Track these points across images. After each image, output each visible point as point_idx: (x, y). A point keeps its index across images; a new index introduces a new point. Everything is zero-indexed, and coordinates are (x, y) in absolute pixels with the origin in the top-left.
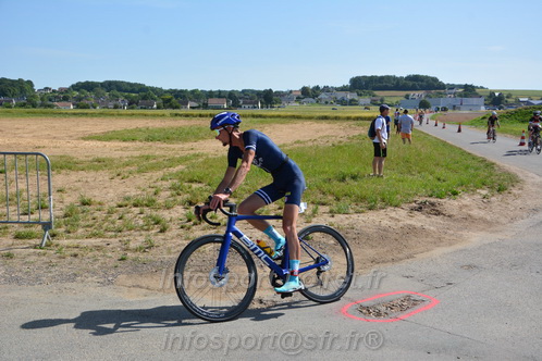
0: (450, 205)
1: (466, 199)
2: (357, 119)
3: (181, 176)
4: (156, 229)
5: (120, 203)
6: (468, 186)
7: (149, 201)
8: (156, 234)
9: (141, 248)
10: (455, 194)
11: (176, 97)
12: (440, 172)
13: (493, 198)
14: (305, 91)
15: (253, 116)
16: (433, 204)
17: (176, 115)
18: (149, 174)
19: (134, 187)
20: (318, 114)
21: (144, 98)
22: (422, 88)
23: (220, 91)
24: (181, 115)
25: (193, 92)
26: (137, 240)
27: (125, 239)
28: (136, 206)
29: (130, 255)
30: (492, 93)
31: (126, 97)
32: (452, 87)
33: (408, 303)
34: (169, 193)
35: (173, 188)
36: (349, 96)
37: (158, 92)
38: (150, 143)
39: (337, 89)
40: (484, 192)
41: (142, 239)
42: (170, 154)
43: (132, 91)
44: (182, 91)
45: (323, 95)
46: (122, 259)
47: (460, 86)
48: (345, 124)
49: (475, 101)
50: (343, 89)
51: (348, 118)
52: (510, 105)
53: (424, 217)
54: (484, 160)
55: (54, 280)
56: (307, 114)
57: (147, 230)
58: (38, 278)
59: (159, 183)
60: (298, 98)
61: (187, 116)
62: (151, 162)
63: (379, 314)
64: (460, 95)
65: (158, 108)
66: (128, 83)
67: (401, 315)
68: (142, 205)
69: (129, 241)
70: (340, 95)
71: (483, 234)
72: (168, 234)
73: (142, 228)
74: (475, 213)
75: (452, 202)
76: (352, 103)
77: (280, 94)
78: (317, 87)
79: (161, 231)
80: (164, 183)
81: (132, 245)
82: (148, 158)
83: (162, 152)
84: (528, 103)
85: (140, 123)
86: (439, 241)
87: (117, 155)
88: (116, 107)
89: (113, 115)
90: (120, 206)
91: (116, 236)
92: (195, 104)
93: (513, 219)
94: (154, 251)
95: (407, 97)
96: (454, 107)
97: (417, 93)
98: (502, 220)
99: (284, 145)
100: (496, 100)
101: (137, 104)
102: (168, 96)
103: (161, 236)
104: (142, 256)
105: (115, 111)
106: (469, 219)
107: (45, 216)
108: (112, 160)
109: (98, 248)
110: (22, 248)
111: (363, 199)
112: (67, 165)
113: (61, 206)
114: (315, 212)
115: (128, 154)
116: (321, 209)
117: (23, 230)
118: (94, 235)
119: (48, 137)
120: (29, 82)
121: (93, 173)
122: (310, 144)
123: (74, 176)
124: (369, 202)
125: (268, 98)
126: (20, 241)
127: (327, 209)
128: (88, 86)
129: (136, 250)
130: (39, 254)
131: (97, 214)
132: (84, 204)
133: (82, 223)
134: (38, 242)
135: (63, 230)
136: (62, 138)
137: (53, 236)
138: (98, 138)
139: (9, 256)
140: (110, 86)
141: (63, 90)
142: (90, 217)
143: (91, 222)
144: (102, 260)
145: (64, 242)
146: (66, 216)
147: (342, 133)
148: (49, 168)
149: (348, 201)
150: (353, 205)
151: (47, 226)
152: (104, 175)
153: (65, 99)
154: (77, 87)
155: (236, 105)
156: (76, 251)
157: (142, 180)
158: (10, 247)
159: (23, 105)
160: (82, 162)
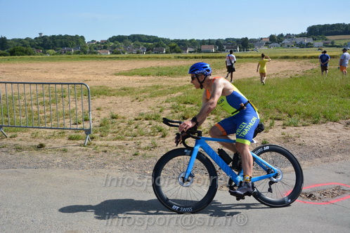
2: (311, 57)
3: (178, 100)
4: (160, 135)
5: (136, 117)
7: (156, 117)
8: (159, 139)
9: (148, 148)
11: (179, 45)
14: (272, 38)
17: (179, 57)
18: (157, 98)
19: (147, 107)
20: (281, 55)
21: (157, 46)
23: (210, 40)
24: (182, 58)
25: (191, 41)
26: (146, 142)
27: (138, 141)
28: (147, 119)
29: (141, 152)
31: (145, 46)
34: (169, 111)
35: (173, 108)
36: (306, 41)
37: (166, 41)
38: (160, 77)
39: (297, 36)
41: (149, 142)
42: (173, 84)
43: (149, 41)
44: (183, 40)
45: (286, 41)
46: (135, 155)
48: (302, 61)
50: (302, 35)
51: (304, 57)
55: (91, 167)
56: (273, 55)
57: (153, 136)
58: (81, 166)
59: (164, 104)
60: (267, 44)
61: (186, 58)
62: (159, 90)
65: (167, 53)
66: (146, 36)
68: (151, 119)
69: (140, 142)
70: (299, 40)
72: (167, 139)
73: (150, 135)
76: (309, 46)
77: (253, 41)
78: (282, 35)
79: (162, 137)
80: (167, 104)
81: (143, 145)
82: (157, 87)
83: (167, 84)
85: (154, 63)
87: (136, 85)
88: (138, 53)
89: (135, 58)
90: (136, 120)
91: (132, 140)
92: (192, 50)
94: (156, 149)
101: (152, 50)
102: (174, 44)
103: (162, 140)
104: (148, 153)
105: (137, 56)
107: (87, 126)
108: (133, 89)
109: (120, 147)
110: (72, 146)
111: (309, 116)
112: (104, 92)
113: (99, 119)
114: (272, 125)
115: (144, 84)
116: (277, 123)
117: (73, 134)
118: (118, 139)
119: (93, 73)
120: (82, 37)
121: (120, 98)
122: (274, 76)
123: (108, 100)
124: (313, 119)
125: (245, 44)
126: (72, 141)
127: (281, 123)
128: (120, 39)
129: (145, 149)
130: (83, 150)
131: (121, 125)
132: (113, 118)
133: (111, 130)
134: (82, 142)
135: (98, 134)
136: (102, 74)
137: (92, 138)
138: (125, 74)
139: (65, 151)
140: (134, 38)
141: (104, 42)
142: (116, 126)
143: (117, 130)
144: (122, 155)
145: (99, 142)
146: (101, 126)
147: (299, 69)
148: (90, 93)
149: (297, 117)
150: (301, 120)
151: (88, 132)
152: (127, 99)
153: (105, 48)
154: (113, 39)
155: (221, 50)
156: (106, 148)
157: (152, 103)
158: (66, 145)
159: (78, 53)
160: (114, 90)
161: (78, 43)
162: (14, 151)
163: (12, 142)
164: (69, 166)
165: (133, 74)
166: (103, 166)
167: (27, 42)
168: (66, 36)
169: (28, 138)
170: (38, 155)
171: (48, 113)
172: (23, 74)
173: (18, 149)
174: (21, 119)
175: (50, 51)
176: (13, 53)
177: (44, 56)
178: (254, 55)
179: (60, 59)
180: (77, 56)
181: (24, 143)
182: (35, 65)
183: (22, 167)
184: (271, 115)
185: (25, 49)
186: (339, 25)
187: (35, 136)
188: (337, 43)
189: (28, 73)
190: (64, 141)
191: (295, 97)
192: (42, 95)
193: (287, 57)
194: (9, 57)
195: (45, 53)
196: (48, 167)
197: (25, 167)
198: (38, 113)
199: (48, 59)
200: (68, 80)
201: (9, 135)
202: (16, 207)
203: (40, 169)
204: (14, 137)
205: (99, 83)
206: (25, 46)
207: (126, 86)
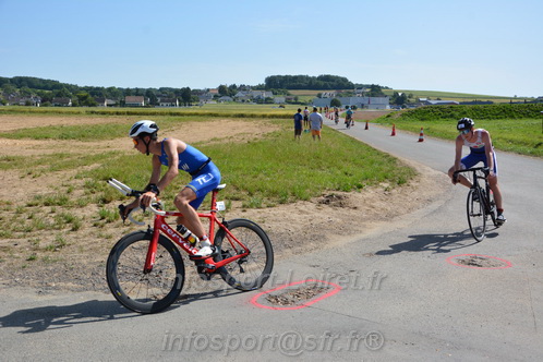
0: (355, 197)
1: (369, 192)
2: (272, 116)
3: (95, 174)
4: (68, 228)
5: (30, 202)
6: (372, 180)
7: (62, 200)
8: (68, 233)
9: (51, 247)
10: (360, 187)
11: (92, 94)
12: (349, 167)
13: (394, 191)
14: (222, 89)
15: (171, 114)
16: (339, 198)
17: (92, 112)
18: (62, 173)
19: (46, 186)
20: (234, 112)
21: (58, 95)
22: (333, 88)
23: (137, 89)
24: (97, 113)
25: (110, 89)
26: (48, 239)
27: (35, 238)
28: (47, 204)
29: (40, 255)
30: (396, 93)
31: (39, 94)
32: (360, 87)
33: (315, 290)
34: (82, 191)
35: (87, 186)
36: (265, 95)
37: (73, 89)
38: (64, 141)
39: (253, 88)
40: (386, 185)
41: (53, 238)
42: (85, 152)
43: (45, 88)
44: (98, 88)
45: (239, 94)
46: (31, 259)
47: (367, 86)
48: (261, 121)
49: (380, 100)
50: (259, 88)
51: (264, 116)
52: (412, 105)
53: (331, 209)
54: (387, 156)
56: (225, 112)
57: (59, 229)
59: (73, 182)
60: (216, 96)
61: (103, 113)
62: (65, 160)
63: (286, 302)
64: (368, 95)
65: (74, 105)
66: (41, 80)
67: (307, 302)
68: (53, 204)
69: (38, 240)
70: (256, 94)
71: (384, 223)
72: (81, 232)
73: (53, 227)
74: (378, 204)
75: (357, 194)
76: (268, 101)
77: (197, 92)
78: (234, 86)
79: (73, 230)
80: (78, 181)
81: (42, 245)
82: (61, 156)
83: (77, 151)
84: (426, 103)
85: (54, 121)
87: (28, 153)
88: (28, 104)
89: (24, 112)
90: (30, 206)
91: (24, 236)
92: (112, 102)
93: (410, 210)
94: (65, 250)
95: (319, 96)
96: (363, 106)
97: (328, 92)
98: (402, 210)
99: (201, 142)
100: (399, 100)
101: (51, 101)
102: (84, 94)
103: (73, 235)
104: (51, 255)
105: (27, 108)
108: (23, 159)
109: (5, 249)
111: (274, 193)
114: (228, 207)
115: (40, 152)
116: (234, 204)
122: (226, 141)
124: (280, 197)
125: (186, 96)
127: (240, 204)
129: (46, 250)
131: (4, 214)
138: (8, 136)
140: (20, 82)
144: (8, 261)
147: (258, 131)
149: (260, 196)
150: (265, 200)
152: (13, 174)
155: (154, 103)
157: (54, 179)
165: (21, 137)
178: (200, 111)
184: (226, 194)
186: (301, 77)
188: (301, 100)
193: (242, 116)
207: (10, 155)
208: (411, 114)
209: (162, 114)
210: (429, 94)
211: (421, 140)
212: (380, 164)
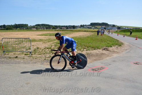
0: (110, 49)
1: (113, 48)
2: (92, 31)
3: (56, 43)
5: (44, 48)
6: (114, 45)
10: (111, 46)
11: (55, 27)
12: (108, 42)
13: (119, 47)
14: (81, 26)
15: (71, 31)
16: (107, 49)
17: (55, 30)
18: (50, 42)
19: (47, 45)
21: (49, 27)
22: (105, 25)
23: (64, 26)
25: (59, 26)
28: (47, 49)
30: (118, 26)
32: (110, 25)
33: (102, 68)
34: (54, 46)
35: (55, 45)
36: (90, 27)
37: (52, 26)
38: (50, 36)
39: (88, 25)
40: (117, 46)
41: (49, 55)
43: (47, 26)
45: (85, 27)
46: (45, 59)
47: (112, 25)
48: (89, 32)
49: (115, 28)
50: (89, 25)
51: (90, 31)
52: (122, 29)
53: (105, 51)
54: (117, 40)
55: (32, 63)
56: (82, 30)
58: (29, 63)
59: (52, 44)
61: (58, 31)
63: (96, 71)
64: (112, 27)
65: (52, 29)
67: (100, 71)
68: (49, 49)
70: (88, 26)
71: (116, 54)
73: (49, 53)
74: (115, 50)
75: (111, 48)
76: (91, 28)
77: (76, 26)
78: (84, 25)
81: (47, 57)
82: (50, 39)
83: (53, 38)
84: (125, 28)
85: (48, 32)
86: (108, 56)
87: (44, 38)
88: (44, 29)
89: (43, 31)
91: (44, 55)
92: (59, 28)
93: (122, 52)
95: (102, 27)
96: (111, 29)
97: (104, 26)
98: (120, 52)
99: (77, 36)
100: (119, 28)
102: (54, 27)
105: (43, 30)
106: (114, 51)
107: (30, 51)
108: (43, 40)
109: (40, 57)
110: (26, 57)
111: (93, 47)
112: (34, 40)
113: (33, 49)
114: (83, 50)
115: (46, 38)
116: (85, 49)
117: (26, 53)
118: (39, 54)
119: (31, 35)
120: (27, 25)
121: (39, 42)
122: (82, 36)
123: (36, 43)
124: (94, 48)
125: (74, 27)
126: (26, 55)
127: (86, 49)
128: (38, 25)
129: (48, 58)
130: (29, 58)
131: (40, 50)
132: (37, 48)
133: (37, 52)
134: (29, 56)
135: (33, 53)
136: (33, 35)
137: (32, 54)
138: (40, 35)
139: (24, 58)
140: (42, 25)
141: (34, 26)
142: (39, 51)
143: (39, 52)
144: (41, 59)
145: (34, 56)
146: (34, 51)
147: (89, 34)
148: (31, 41)
149: (90, 48)
150: (91, 49)
151: (31, 53)
152: (41, 43)
153: (34, 28)
154: (36, 25)
155: (67, 28)
156: (36, 58)
157: (49, 44)
158: (24, 57)
159: (26, 29)
160: (37, 40)
161: (26, 26)
162: (9, 59)
163: (8, 56)
164: (25, 63)
165: (42, 35)
166: (35, 63)
167: (11, 26)
168: (23, 24)
169: (13, 55)
170: (16, 60)
171: (18, 47)
172: (10, 35)
173: (10, 58)
174: (10, 49)
175: (18, 28)
176: (7, 29)
177: (16, 30)
178: (77, 30)
179: (21, 31)
180: (26, 30)
181: (11, 56)
182: (13, 33)
183: (11, 63)
184: (83, 47)
185: (11, 28)
186: (98, 23)
187: (14, 54)
188: (98, 28)
189: (12, 35)
190: (23, 55)
191: (89, 42)
192: (16, 42)
193: (85, 31)
194: (6, 30)
195: (16, 29)
196: (19, 63)
197: (12, 64)
198: (15, 47)
199: (17, 31)
200: (24, 37)
201: (7, 54)
202: (11, 76)
203: (17, 64)
204: (9, 54)
205: (33, 38)
206: (11, 27)
207: (40, 39)
208: (122, 31)
209: (69, 31)
210: (125, 27)
211: (124, 37)
212: (115, 41)
